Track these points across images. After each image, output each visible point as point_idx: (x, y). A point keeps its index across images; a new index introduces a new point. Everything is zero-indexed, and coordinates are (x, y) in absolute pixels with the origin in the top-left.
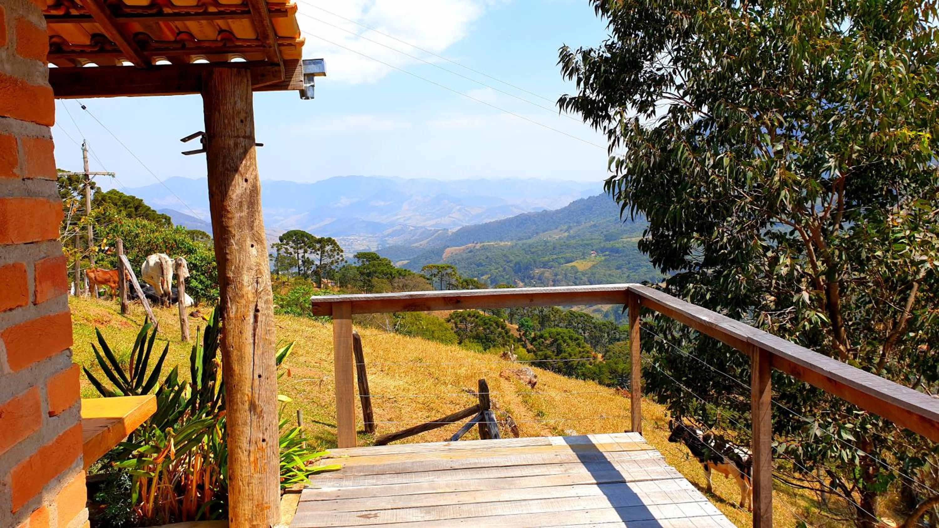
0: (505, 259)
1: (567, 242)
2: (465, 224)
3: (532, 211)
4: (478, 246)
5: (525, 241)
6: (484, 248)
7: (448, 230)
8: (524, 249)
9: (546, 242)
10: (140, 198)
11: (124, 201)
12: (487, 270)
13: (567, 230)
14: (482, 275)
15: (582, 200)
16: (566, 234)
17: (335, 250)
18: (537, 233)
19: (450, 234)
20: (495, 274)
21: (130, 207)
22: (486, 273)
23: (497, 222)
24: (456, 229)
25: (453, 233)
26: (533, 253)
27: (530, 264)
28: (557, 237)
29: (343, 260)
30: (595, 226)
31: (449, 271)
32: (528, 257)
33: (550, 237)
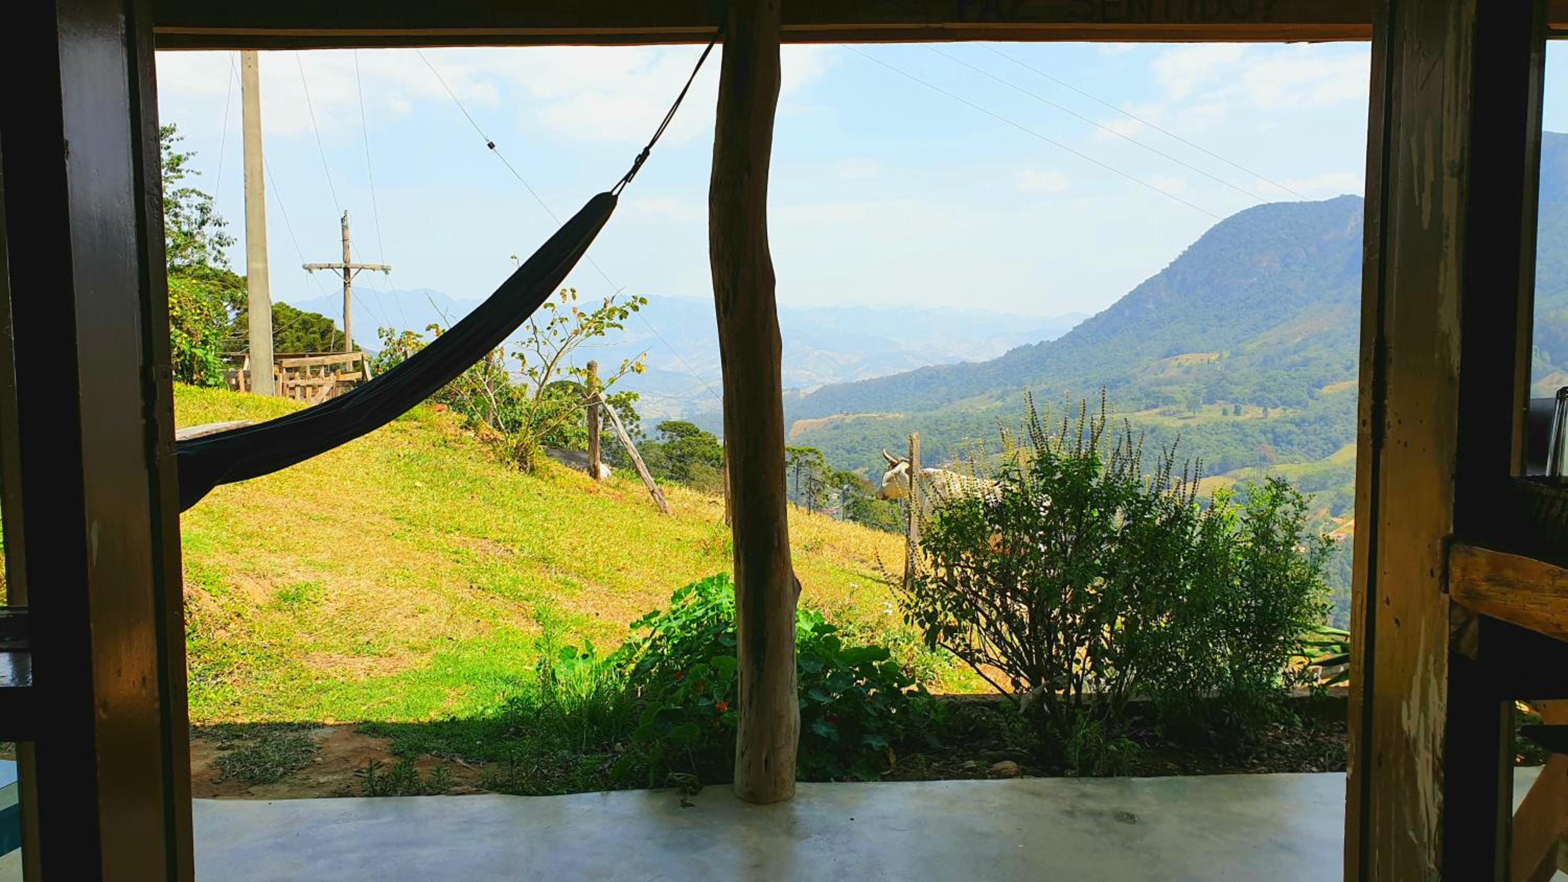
0: (895, 442)
1: (1001, 417)
2: (829, 381)
3: (942, 363)
4: (849, 419)
5: (928, 413)
6: (860, 423)
7: (798, 390)
8: (927, 427)
9: (964, 417)
10: (329, 318)
11: (304, 322)
12: (864, 459)
13: (1001, 397)
14: (856, 468)
15: (1028, 346)
16: (999, 403)
17: (627, 416)
18: (950, 401)
19: (802, 396)
20: (877, 466)
21: (314, 333)
22: (863, 464)
23: (881, 378)
24: (811, 390)
25: (809, 397)
26: (942, 434)
27: (938, 453)
28: (984, 408)
29: (638, 433)
30: (1048, 391)
31: (811, 457)
32: (934, 439)
33: (971, 407)
